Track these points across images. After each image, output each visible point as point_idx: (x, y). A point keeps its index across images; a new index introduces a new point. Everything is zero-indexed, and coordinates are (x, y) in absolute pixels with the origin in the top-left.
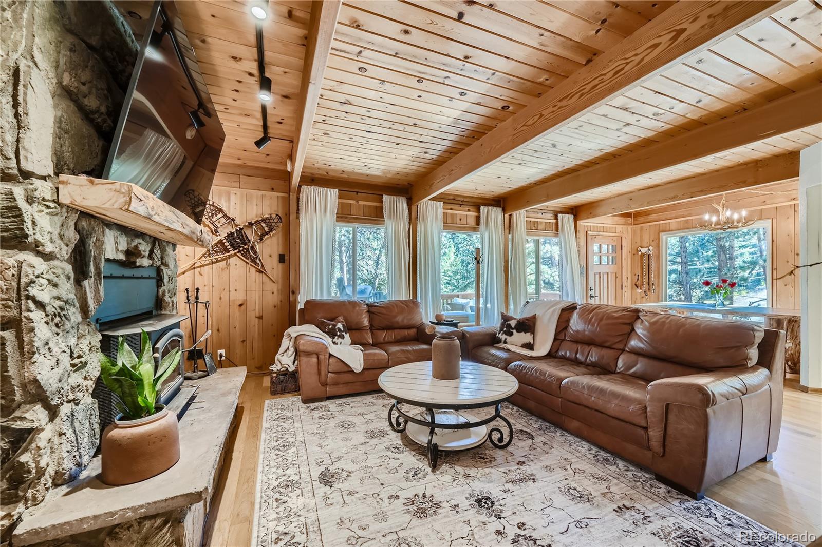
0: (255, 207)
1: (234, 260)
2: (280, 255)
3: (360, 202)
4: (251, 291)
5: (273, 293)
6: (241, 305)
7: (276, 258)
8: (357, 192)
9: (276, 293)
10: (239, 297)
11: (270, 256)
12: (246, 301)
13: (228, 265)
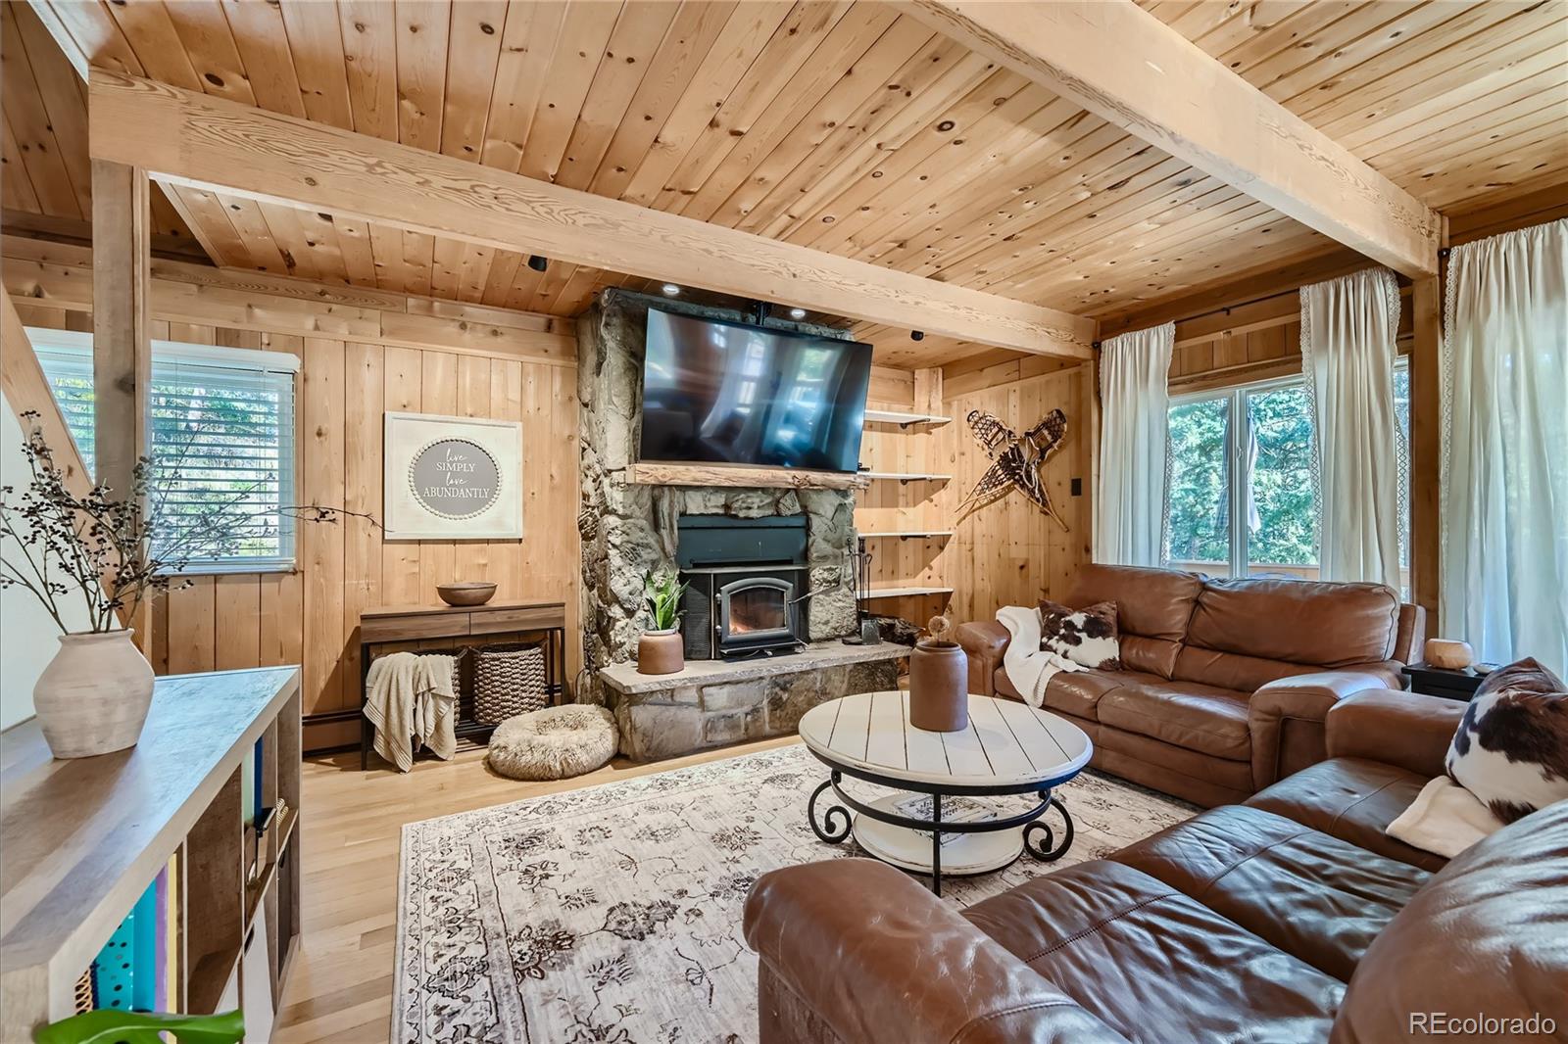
0: (1038, 404)
1: (1013, 496)
2: (1073, 481)
3: (1235, 332)
4: (1033, 544)
5: (1064, 549)
6: (1022, 567)
7: (1067, 486)
8: (1228, 310)
9: (1067, 548)
10: (1019, 553)
11: (1059, 484)
12: (1027, 560)
13: (1007, 503)
